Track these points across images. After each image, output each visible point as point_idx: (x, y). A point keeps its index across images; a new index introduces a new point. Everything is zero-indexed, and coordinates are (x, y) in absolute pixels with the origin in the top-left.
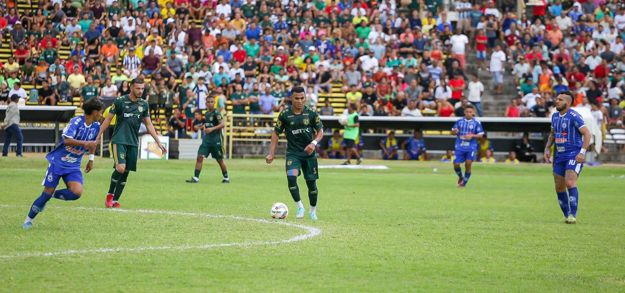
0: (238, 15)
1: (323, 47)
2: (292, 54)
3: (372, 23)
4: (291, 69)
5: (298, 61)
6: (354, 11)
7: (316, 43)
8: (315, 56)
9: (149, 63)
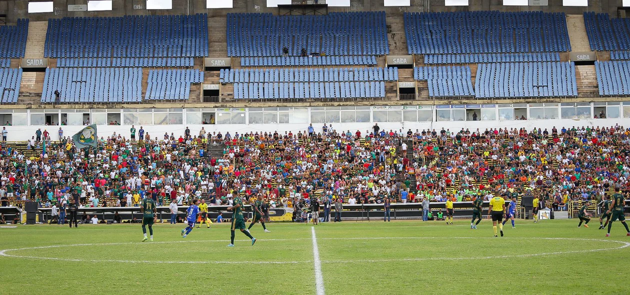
0: (572, 163)
1: (605, 174)
2: (593, 177)
3: (623, 163)
4: (593, 183)
5: (596, 179)
6: (616, 160)
7: (603, 173)
8: (603, 178)
9: (539, 182)
